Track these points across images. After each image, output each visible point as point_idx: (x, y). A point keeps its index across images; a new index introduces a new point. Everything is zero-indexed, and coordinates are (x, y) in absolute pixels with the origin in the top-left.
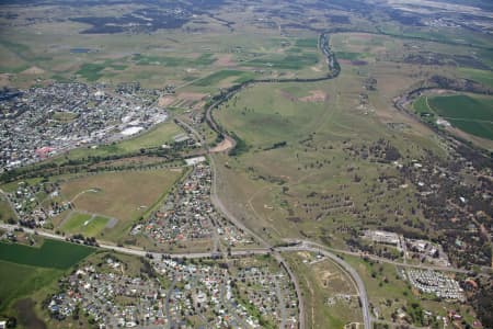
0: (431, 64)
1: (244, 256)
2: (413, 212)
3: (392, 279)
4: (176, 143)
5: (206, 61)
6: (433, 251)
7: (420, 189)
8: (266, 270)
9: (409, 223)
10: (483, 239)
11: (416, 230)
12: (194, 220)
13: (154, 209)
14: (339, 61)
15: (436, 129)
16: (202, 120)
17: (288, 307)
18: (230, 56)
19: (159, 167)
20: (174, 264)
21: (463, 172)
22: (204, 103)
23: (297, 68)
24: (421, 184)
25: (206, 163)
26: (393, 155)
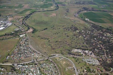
0: (82, 4)
1: (41, 61)
2: (84, 43)
3: (81, 61)
4: (16, 31)
5: (21, 6)
6: (90, 53)
7: (84, 37)
8: (48, 64)
9: (83, 46)
10: (102, 48)
11: (85, 48)
12: (25, 52)
13: (12, 51)
14: (58, 5)
15: (86, 21)
16: (23, 24)
17: (55, 73)
18: (27, 5)
19: (12, 38)
20: (21, 66)
21: (94, 32)
22: (22, 19)
23: (47, 7)
24: (84, 36)
25: (26, 36)
26: (76, 29)
